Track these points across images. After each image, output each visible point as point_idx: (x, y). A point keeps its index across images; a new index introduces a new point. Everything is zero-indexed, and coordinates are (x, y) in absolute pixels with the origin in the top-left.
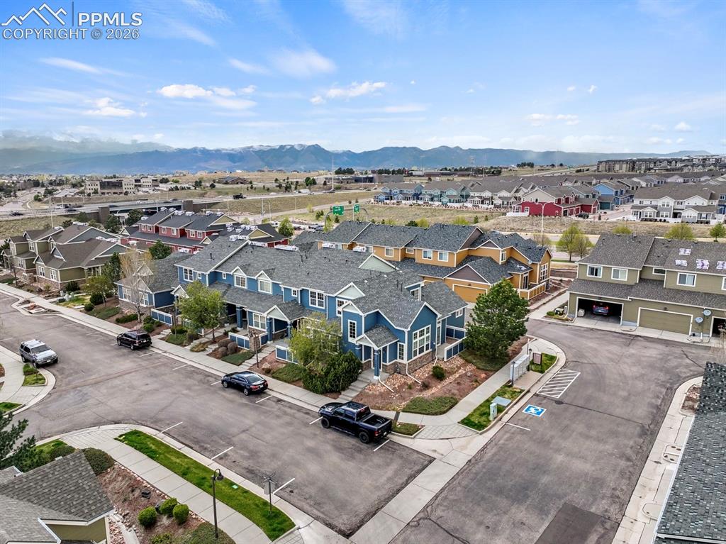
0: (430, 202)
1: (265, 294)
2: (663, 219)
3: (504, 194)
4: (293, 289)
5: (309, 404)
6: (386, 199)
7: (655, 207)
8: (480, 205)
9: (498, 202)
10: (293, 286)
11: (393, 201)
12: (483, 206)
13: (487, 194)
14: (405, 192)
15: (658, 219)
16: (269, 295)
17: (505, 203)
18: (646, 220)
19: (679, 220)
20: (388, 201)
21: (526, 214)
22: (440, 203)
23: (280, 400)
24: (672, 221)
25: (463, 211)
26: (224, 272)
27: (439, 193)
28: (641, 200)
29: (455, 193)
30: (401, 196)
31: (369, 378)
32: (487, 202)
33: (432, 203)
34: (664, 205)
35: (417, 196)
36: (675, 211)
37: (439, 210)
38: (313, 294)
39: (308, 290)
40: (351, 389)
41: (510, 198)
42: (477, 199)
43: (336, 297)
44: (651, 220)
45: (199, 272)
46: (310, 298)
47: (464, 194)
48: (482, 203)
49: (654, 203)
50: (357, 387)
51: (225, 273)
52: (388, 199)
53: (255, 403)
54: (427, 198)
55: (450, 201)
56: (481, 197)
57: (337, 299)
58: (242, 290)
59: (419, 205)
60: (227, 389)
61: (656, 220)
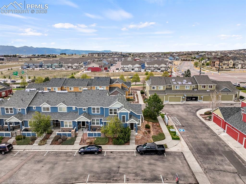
0: (47, 68)
1: (63, 113)
2: (130, 71)
3: (76, 64)
4: (83, 108)
5: (123, 150)
6: (27, 68)
7: (128, 68)
8: (68, 69)
9: (75, 67)
10: (84, 107)
11: (30, 69)
12: (69, 69)
13: (70, 65)
14: (35, 65)
15: (129, 71)
16: (66, 112)
17: (77, 68)
18: (126, 71)
19: (134, 71)
20: (28, 69)
21: (90, 71)
22: (52, 69)
23: (112, 152)
24: (132, 71)
25: (62, 71)
26: (33, 106)
27: (51, 65)
28: (123, 66)
29: (57, 65)
30: (34, 67)
31: (134, 134)
32: (70, 67)
33: (48, 69)
34: (129, 67)
35: (41, 66)
36: (133, 68)
37: (53, 71)
38: (94, 109)
39: (91, 107)
40: (131, 140)
41: (78, 66)
42: (66, 67)
43: (109, 108)
44: (127, 71)
45: (18, 108)
46: (92, 110)
47: (60, 65)
48: (68, 68)
49: (127, 66)
50: (133, 138)
51: (35, 106)
52: (28, 68)
53: (104, 156)
54: (46, 67)
55: (56, 68)
56: (68, 66)
57: (109, 109)
58: (48, 113)
59: (43, 70)
60: (84, 155)
61: (128, 71)
